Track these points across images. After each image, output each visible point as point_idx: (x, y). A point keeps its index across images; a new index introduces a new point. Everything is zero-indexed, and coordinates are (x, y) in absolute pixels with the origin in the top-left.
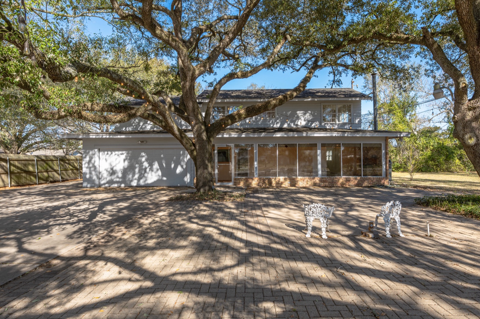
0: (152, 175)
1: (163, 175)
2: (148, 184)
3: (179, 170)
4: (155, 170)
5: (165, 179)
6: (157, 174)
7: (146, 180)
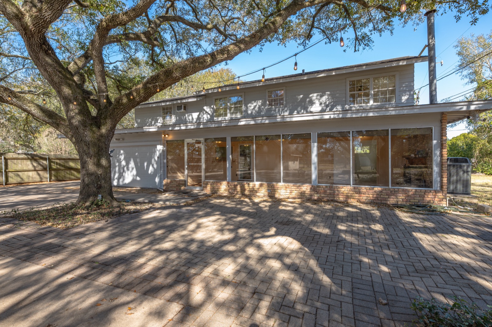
0: (128, 175)
1: (137, 175)
2: (125, 184)
3: (151, 169)
4: (130, 169)
5: (138, 178)
6: (132, 174)
7: (124, 180)
